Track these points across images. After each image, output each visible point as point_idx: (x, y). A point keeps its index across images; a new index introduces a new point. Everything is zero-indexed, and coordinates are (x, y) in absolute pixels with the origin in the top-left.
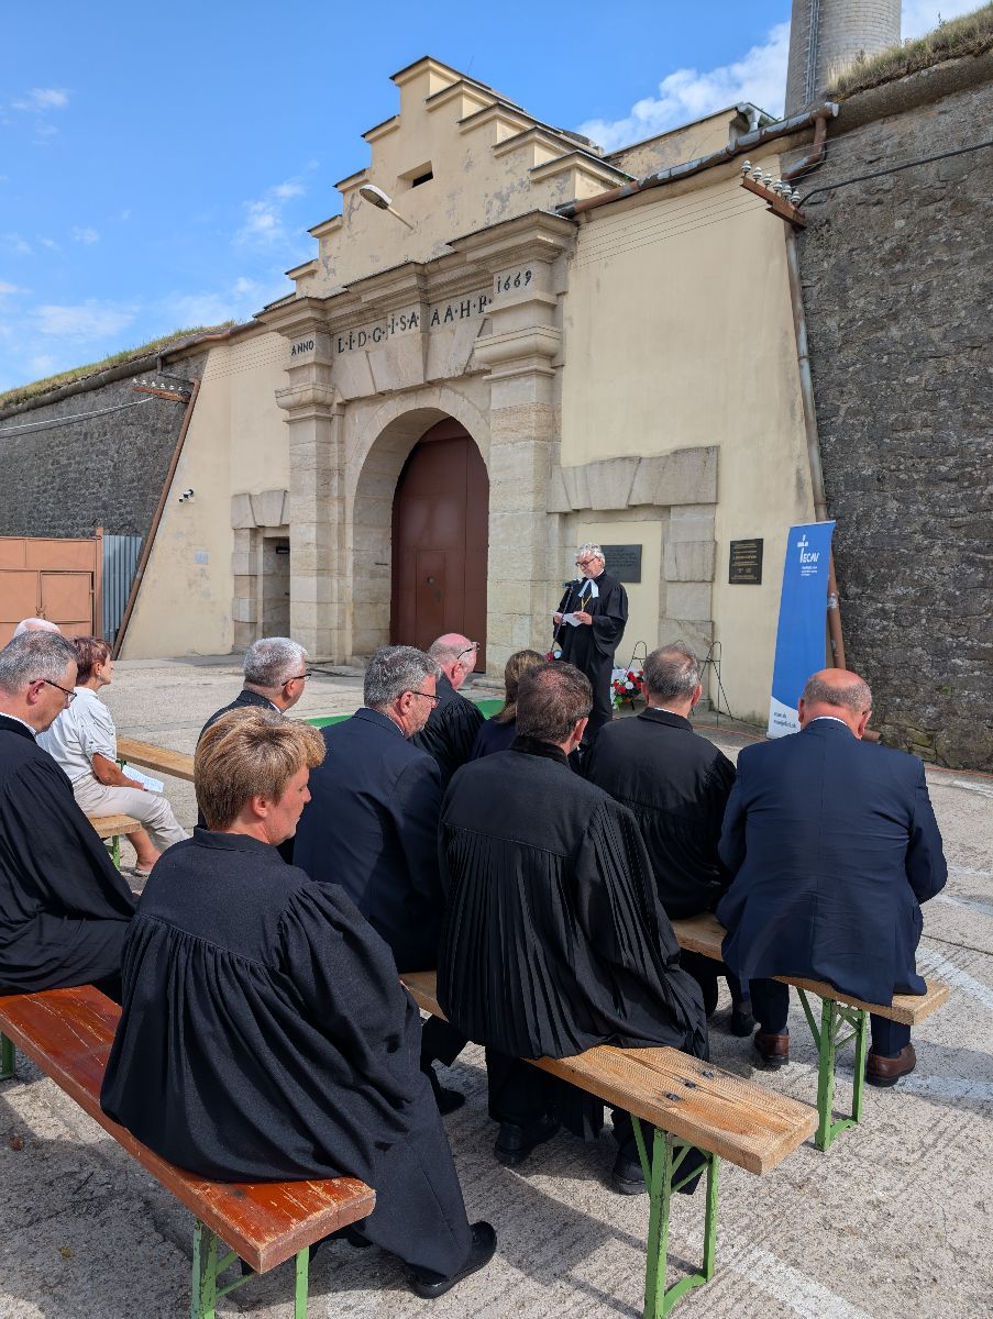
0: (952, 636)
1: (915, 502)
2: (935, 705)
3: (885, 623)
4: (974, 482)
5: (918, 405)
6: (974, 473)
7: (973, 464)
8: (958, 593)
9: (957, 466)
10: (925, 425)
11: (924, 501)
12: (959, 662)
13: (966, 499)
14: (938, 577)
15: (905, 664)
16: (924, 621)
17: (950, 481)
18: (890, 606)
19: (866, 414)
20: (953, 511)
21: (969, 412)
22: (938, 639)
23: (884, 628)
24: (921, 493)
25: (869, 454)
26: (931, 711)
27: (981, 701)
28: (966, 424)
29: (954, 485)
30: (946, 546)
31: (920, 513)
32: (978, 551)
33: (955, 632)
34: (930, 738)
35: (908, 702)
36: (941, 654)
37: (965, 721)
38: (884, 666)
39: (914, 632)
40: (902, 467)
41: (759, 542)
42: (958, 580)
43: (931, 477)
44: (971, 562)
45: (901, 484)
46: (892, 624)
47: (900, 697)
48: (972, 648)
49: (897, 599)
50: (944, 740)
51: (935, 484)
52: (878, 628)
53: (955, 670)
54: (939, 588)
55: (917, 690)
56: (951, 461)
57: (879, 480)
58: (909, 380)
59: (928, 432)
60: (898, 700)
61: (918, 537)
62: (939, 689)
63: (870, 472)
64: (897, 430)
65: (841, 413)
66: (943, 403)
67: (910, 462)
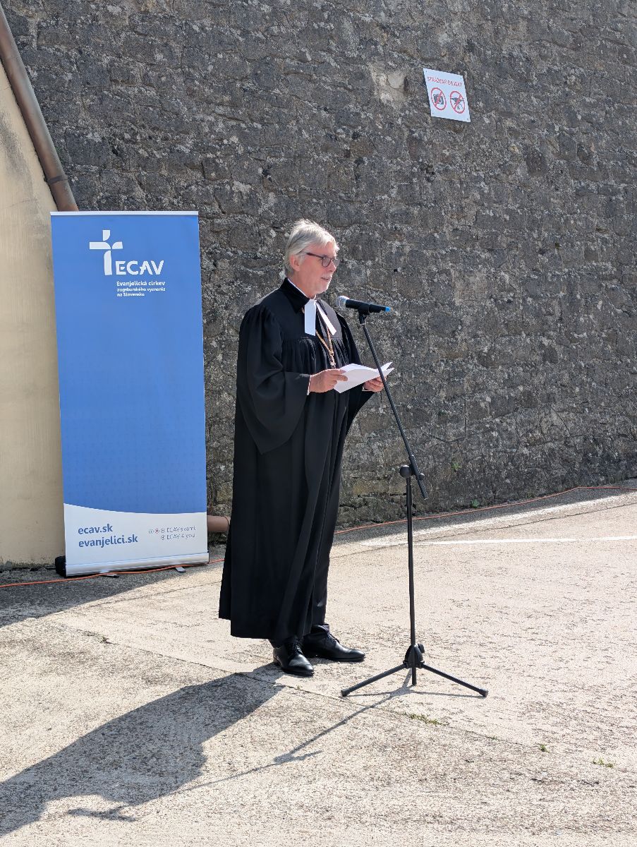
6: (217, 161)
9: (197, 148)
10: (146, 82)
14: (218, 297)
16: (220, 357)
20: (208, 209)
21: (190, 77)
25: (89, 109)
40: (138, 137)
43: (176, 159)
44: (245, 277)
45: (144, 163)
56: (190, 140)
57: (114, 151)
59: (152, 93)
60: (223, 468)
63: (98, 139)
64: (116, 81)
65: (33, 31)
66: (159, 57)
67: (146, 133)
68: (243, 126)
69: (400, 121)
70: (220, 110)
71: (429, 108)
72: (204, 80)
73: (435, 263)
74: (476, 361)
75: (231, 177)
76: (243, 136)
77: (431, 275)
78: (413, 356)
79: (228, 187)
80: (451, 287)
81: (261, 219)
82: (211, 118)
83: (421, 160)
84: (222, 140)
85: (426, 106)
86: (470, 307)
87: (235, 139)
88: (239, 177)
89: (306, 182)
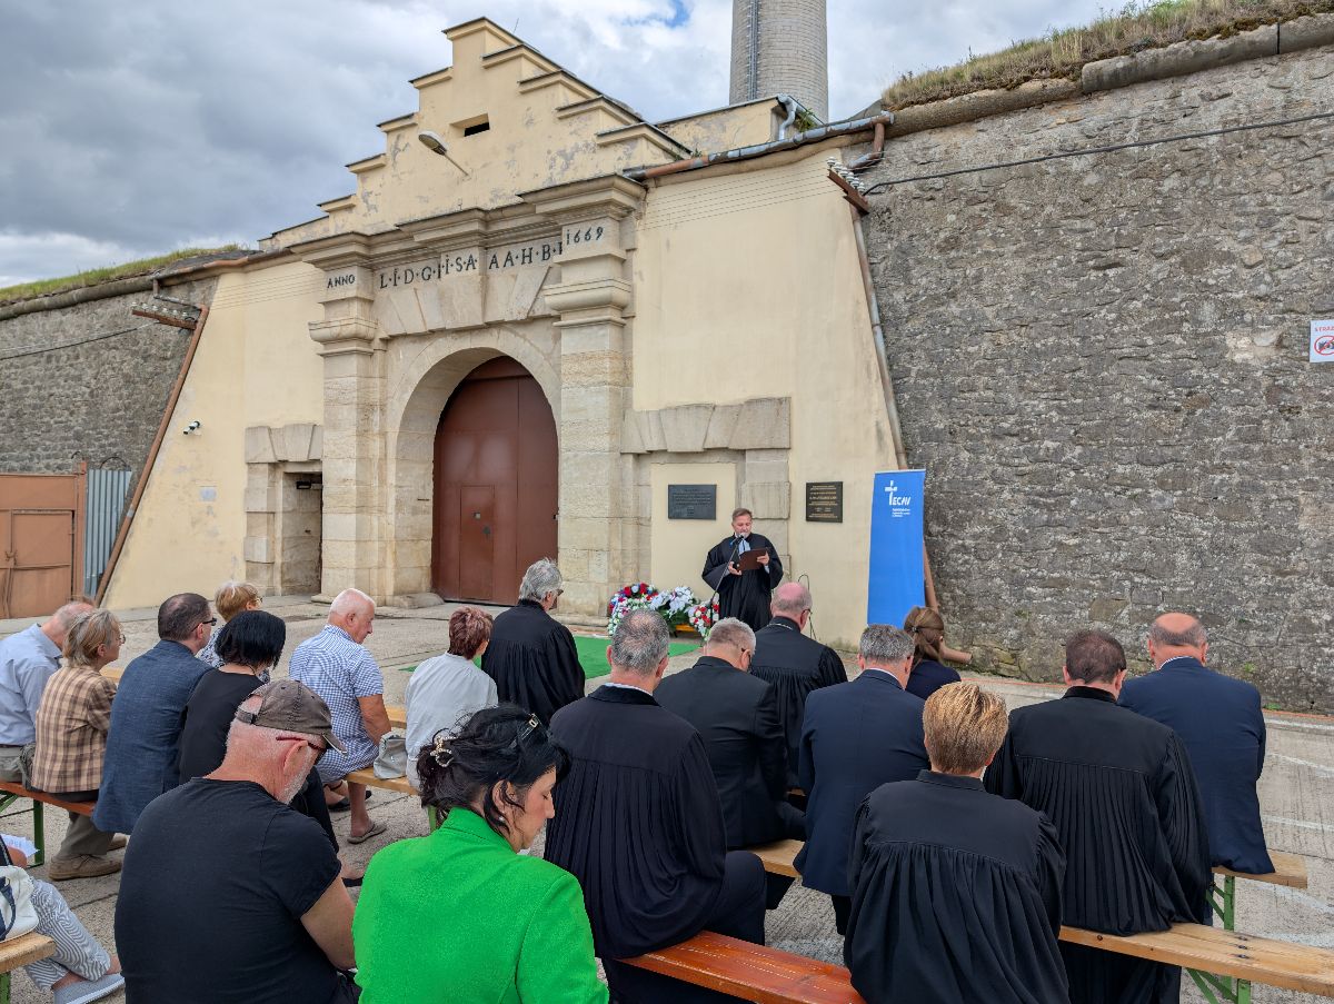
0: (1026, 568)
1: (984, 453)
2: (1015, 628)
3: (967, 557)
4: (1032, 438)
5: (979, 370)
7: (1031, 423)
8: (1027, 531)
9: (1017, 423)
10: (986, 388)
11: (991, 453)
12: (1033, 590)
13: (1027, 452)
14: (1009, 517)
15: (987, 593)
16: (1000, 555)
17: (1012, 436)
18: (969, 542)
19: (936, 377)
20: (1017, 461)
21: (1023, 379)
22: (1014, 571)
23: (966, 562)
24: (988, 446)
25: (940, 411)
26: (1013, 632)
27: (1055, 623)
28: (1021, 388)
29: (1015, 439)
30: (1013, 491)
31: (989, 463)
32: (1041, 495)
33: (1028, 565)
34: (1014, 656)
35: (992, 626)
36: (1018, 583)
37: (1042, 641)
38: (968, 595)
39: (992, 565)
40: (970, 423)
41: (839, 485)
42: (1027, 520)
43: (995, 432)
44: (1036, 504)
45: (970, 437)
46: (972, 558)
47: (985, 621)
48: (1043, 578)
49: (975, 537)
50: (1026, 658)
51: (1000, 438)
52: (960, 562)
53: (1030, 597)
54: (1010, 526)
55: (999, 615)
56: (1012, 419)
57: (951, 433)
58: (970, 349)
59: (990, 394)
60: (983, 625)
61: (989, 483)
62: (1018, 614)
63: (942, 426)
64: (963, 392)
65: (913, 374)
66: (1000, 370)
67: (976, 419)
68: (1064, 403)
69: (1259, 374)
70: (1045, 395)
71: (1308, 357)
72: (1036, 379)
73: (1276, 492)
74: (1318, 580)
75: (1042, 439)
76: (1061, 410)
77: (1267, 502)
78: (1216, 569)
80: (1297, 511)
81: (1064, 465)
82: (1036, 402)
83: (1282, 403)
84: (1040, 415)
85: (1304, 354)
86: (1320, 531)
87: (1054, 413)
88: (1050, 437)
89: (1120, 435)
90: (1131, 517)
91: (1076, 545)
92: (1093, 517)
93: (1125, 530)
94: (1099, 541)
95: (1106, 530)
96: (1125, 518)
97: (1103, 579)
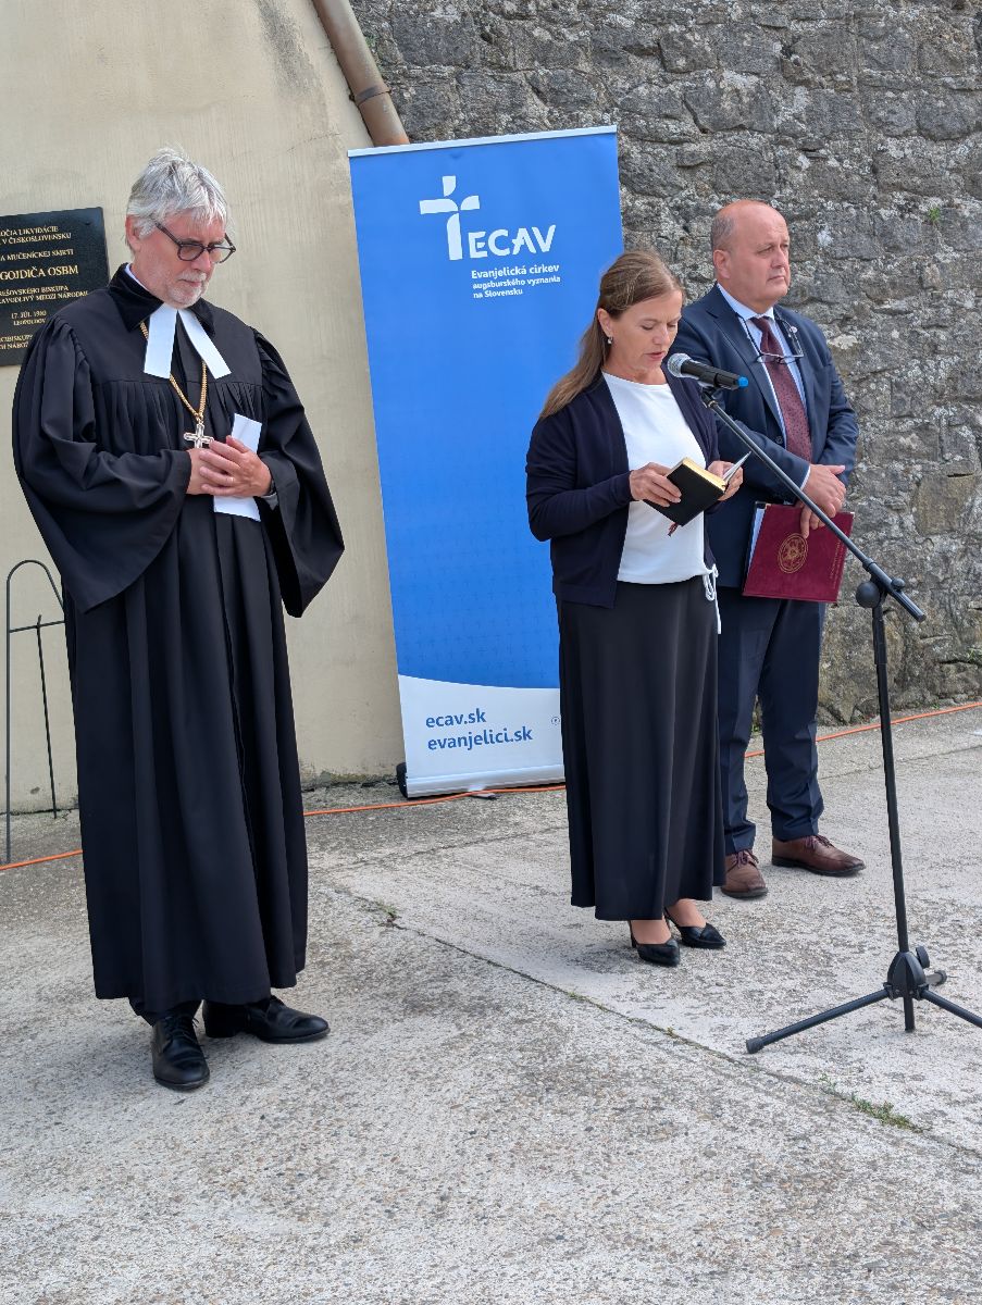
4: (695, 62)
6: (689, 36)
7: (682, 19)
9: (648, 16)
11: (603, 99)
13: (689, 103)
17: (642, 52)
20: (672, 126)
24: (592, 81)
29: (655, 63)
30: (684, 214)
40: (532, 7)
41: (89, 219)
43: (605, 39)
51: (617, 59)
57: (485, 36)
63: (453, 17)
75: (719, 65)
79: (711, 84)
81: (782, 136)
88: (735, 63)
89: (873, 62)
90: (942, 267)
91: (854, 350)
92: (870, 274)
93: (935, 301)
94: (895, 334)
95: (901, 305)
96: (932, 273)
97: (923, 429)
